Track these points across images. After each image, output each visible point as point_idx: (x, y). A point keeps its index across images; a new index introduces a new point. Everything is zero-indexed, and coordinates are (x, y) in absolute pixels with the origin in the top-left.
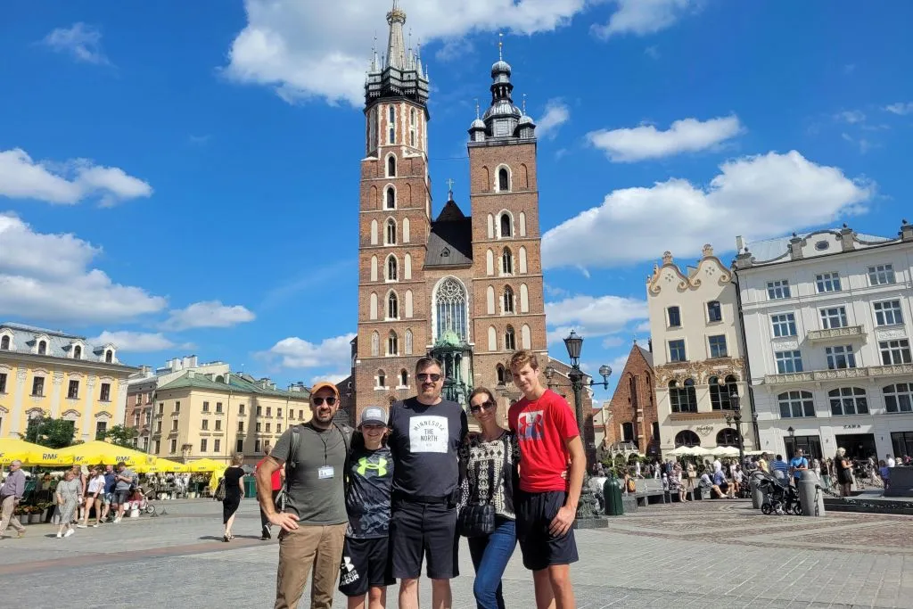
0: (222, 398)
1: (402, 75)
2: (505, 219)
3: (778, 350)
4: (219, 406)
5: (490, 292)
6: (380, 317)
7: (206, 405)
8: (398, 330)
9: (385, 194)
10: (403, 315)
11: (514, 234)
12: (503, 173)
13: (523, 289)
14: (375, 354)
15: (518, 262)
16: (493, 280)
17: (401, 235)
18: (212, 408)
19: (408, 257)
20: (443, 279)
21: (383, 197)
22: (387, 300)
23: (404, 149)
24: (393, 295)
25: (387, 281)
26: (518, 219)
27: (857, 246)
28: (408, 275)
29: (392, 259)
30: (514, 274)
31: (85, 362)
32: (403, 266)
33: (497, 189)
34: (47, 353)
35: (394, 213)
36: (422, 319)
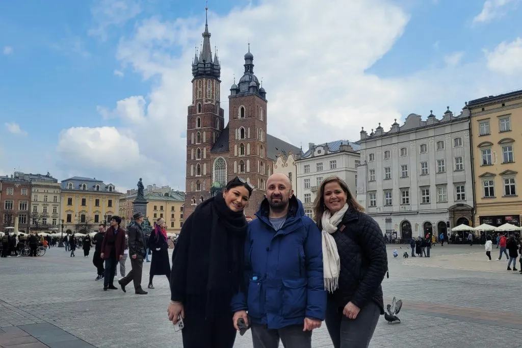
0: (163, 204)
1: (205, 65)
2: (242, 131)
3: (305, 193)
4: (162, 208)
5: (235, 163)
6: (194, 175)
7: (155, 208)
8: (201, 180)
9: (197, 121)
10: (202, 175)
11: (245, 137)
12: (242, 109)
13: (248, 162)
14: (192, 190)
15: (246, 150)
16: (236, 158)
17: (202, 139)
18: (159, 208)
19: (205, 149)
20: (218, 158)
21: (196, 123)
22: (196, 167)
23: (204, 100)
24: (199, 166)
25: (197, 159)
26: (247, 130)
27: (329, 153)
28: (205, 157)
29: (199, 150)
30: (244, 155)
31: (101, 192)
32: (203, 153)
33: (239, 117)
34: (86, 189)
35: (200, 130)
36: (210, 176)
